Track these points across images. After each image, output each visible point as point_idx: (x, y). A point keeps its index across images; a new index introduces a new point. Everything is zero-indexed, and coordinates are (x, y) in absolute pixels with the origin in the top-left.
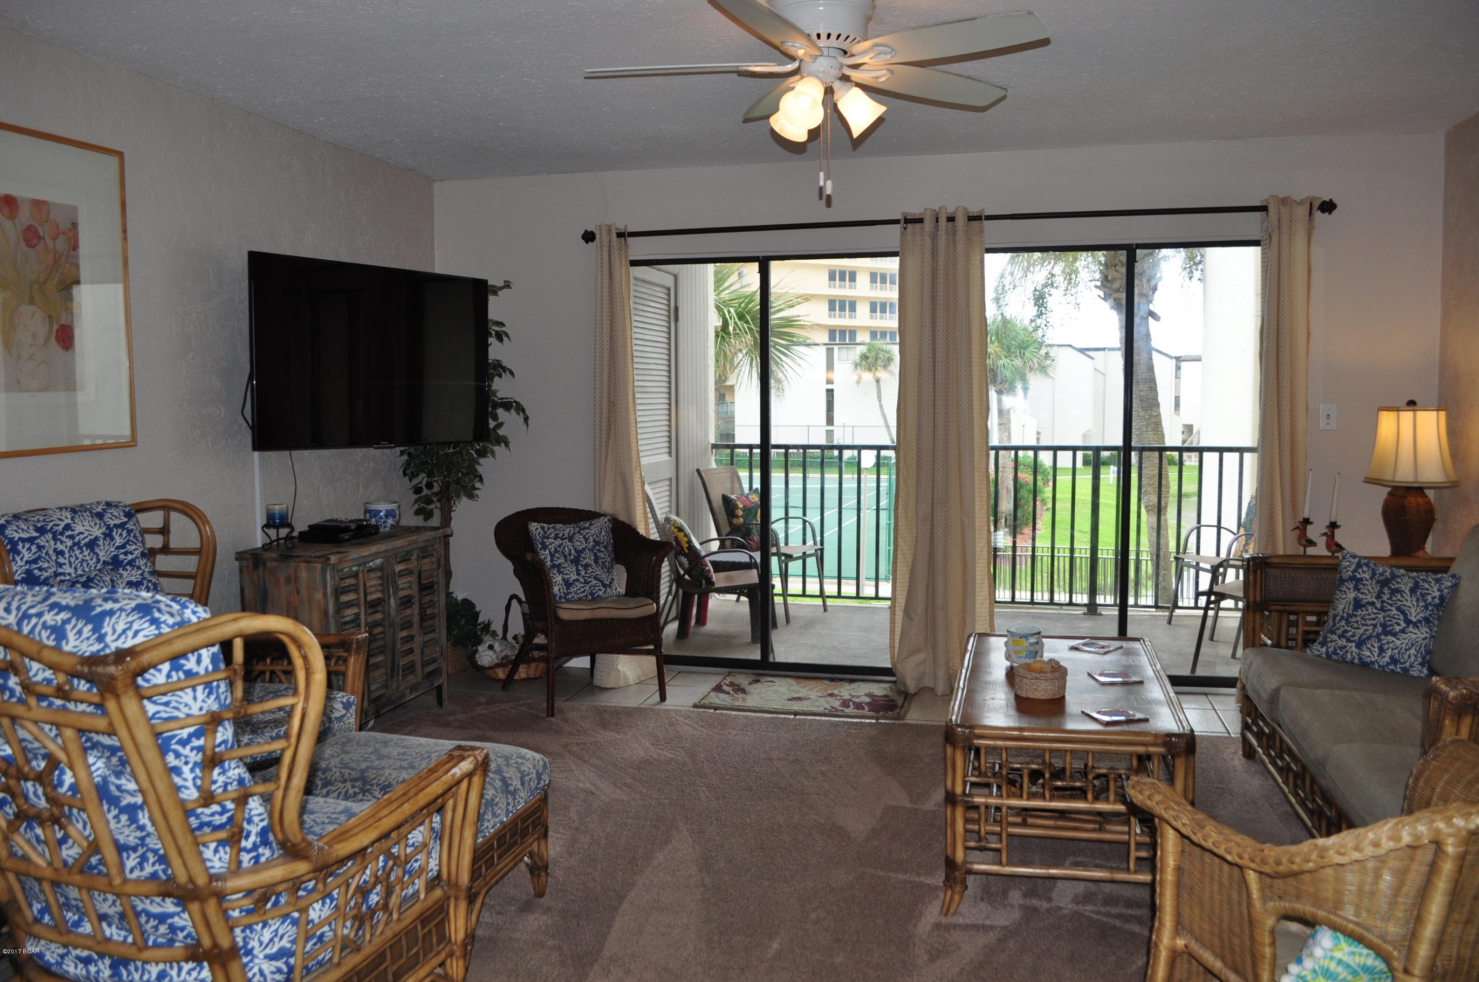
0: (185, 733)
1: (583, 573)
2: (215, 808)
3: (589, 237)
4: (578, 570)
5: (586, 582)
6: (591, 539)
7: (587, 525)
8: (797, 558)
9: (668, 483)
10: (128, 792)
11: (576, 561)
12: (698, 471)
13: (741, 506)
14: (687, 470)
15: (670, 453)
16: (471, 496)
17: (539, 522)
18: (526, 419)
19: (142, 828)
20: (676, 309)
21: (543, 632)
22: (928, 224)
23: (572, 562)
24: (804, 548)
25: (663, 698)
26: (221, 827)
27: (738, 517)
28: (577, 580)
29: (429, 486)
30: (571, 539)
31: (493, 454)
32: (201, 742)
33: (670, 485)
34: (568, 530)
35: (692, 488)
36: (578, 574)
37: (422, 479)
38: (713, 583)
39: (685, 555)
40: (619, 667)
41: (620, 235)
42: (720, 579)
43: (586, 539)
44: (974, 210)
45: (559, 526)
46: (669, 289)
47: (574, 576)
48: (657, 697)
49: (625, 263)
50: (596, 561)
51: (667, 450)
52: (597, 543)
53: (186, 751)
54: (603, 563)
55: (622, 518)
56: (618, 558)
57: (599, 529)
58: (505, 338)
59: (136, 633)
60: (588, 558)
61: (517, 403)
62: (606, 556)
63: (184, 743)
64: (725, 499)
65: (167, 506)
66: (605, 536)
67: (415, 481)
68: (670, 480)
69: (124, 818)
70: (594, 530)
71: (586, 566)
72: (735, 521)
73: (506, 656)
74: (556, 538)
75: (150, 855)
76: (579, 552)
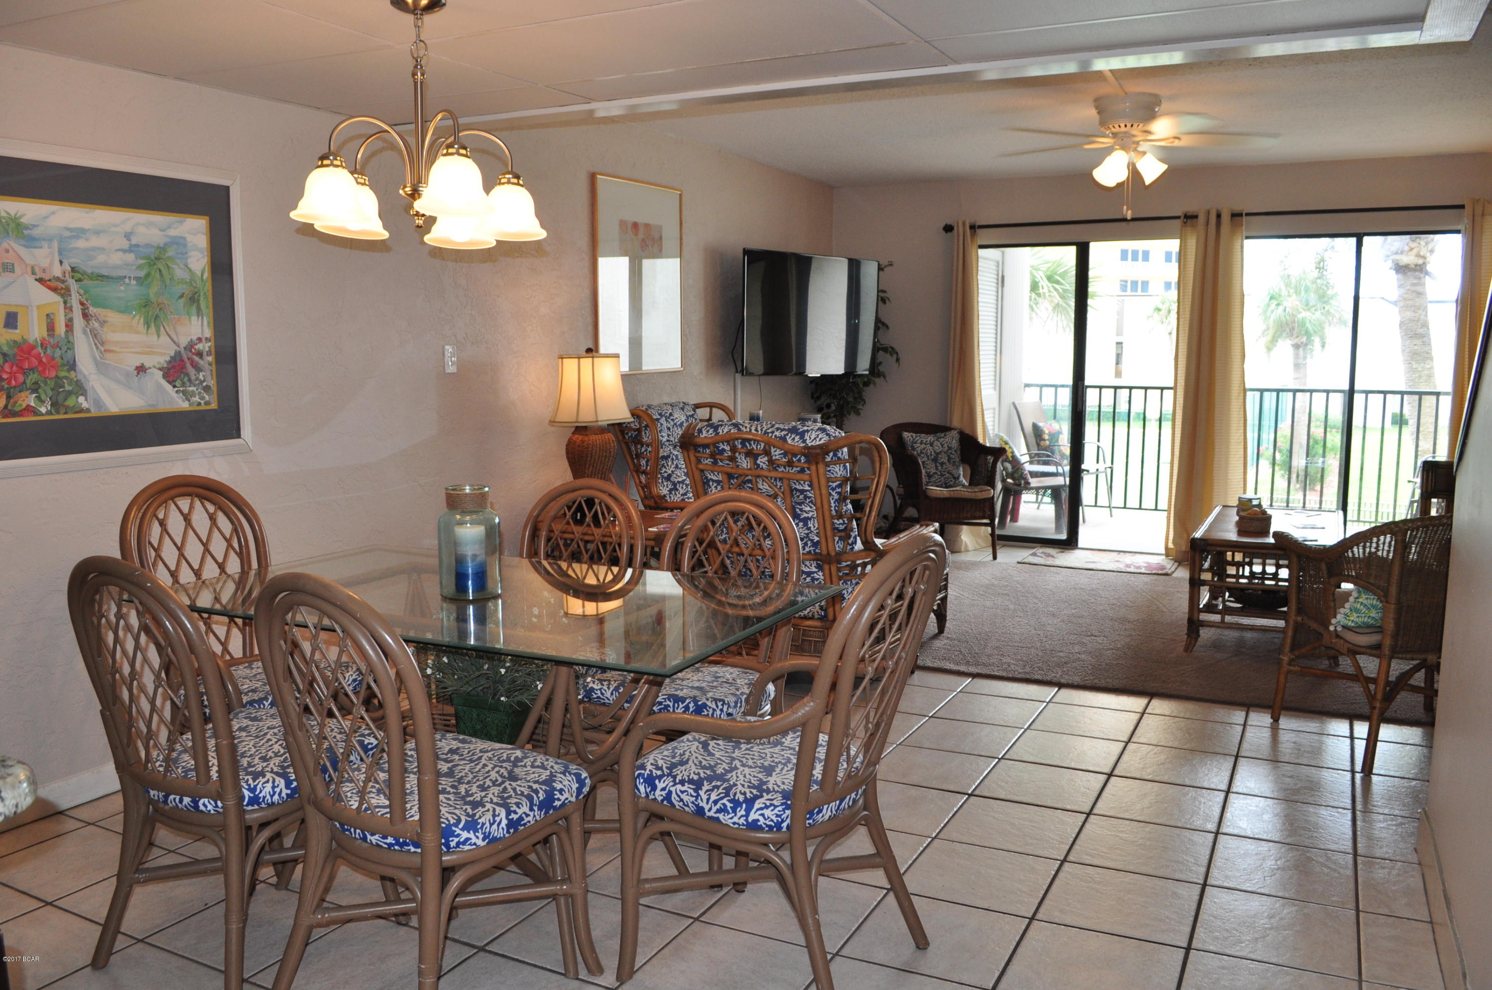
0: (834, 485)
1: (940, 468)
2: (841, 521)
3: (948, 229)
4: (936, 466)
5: (942, 475)
6: (946, 445)
7: (943, 435)
8: (1092, 473)
9: (992, 411)
10: (805, 512)
11: (935, 460)
12: (1014, 404)
13: (1047, 432)
14: (1007, 401)
15: (995, 389)
16: (858, 413)
17: (909, 432)
18: (898, 360)
19: (809, 529)
20: (1003, 277)
21: (914, 506)
22: (1202, 219)
23: (932, 460)
24: (1098, 466)
25: (995, 558)
26: (842, 531)
27: (1044, 440)
28: (936, 473)
29: (828, 406)
30: (931, 444)
31: (875, 384)
32: (839, 490)
33: (994, 413)
34: (930, 438)
35: (1010, 417)
36: (937, 469)
37: (824, 400)
38: (1029, 483)
39: (1010, 462)
40: (963, 537)
41: (972, 227)
42: (1034, 482)
43: (942, 445)
44: (1237, 208)
45: (923, 435)
46: (998, 263)
47: (933, 471)
48: (991, 557)
49: (975, 246)
50: (949, 461)
51: (993, 386)
52: (950, 448)
53: (834, 493)
54: (954, 462)
55: (967, 431)
56: (964, 460)
57: (952, 440)
58: (887, 301)
59: (820, 439)
60: (944, 458)
61: (892, 348)
62: (956, 457)
63: (833, 489)
64: (1036, 428)
65: (711, 406)
66: (955, 444)
67: (819, 403)
68: (994, 409)
69: (801, 524)
70: (948, 439)
71: (942, 464)
72: (1042, 443)
73: (880, 527)
74: (921, 443)
75: (809, 543)
76: (937, 454)
